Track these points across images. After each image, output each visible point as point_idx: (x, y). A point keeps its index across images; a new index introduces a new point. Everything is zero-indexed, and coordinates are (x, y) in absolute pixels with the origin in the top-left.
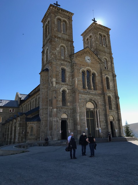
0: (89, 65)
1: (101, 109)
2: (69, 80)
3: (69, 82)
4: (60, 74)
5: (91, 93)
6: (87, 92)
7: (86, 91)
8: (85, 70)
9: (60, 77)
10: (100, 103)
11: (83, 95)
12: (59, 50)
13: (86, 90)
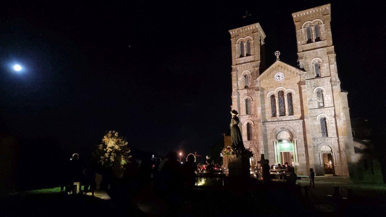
0: (280, 84)
1: (301, 139)
2: (254, 110)
3: (254, 112)
4: (244, 107)
5: (284, 120)
6: (278, 119)
7: (276, 120)
8: (275, 92)
9: (244, 110)
10: (298, 131)
11: (270, 126)
12: (241, 80)
13: (276, 118)
